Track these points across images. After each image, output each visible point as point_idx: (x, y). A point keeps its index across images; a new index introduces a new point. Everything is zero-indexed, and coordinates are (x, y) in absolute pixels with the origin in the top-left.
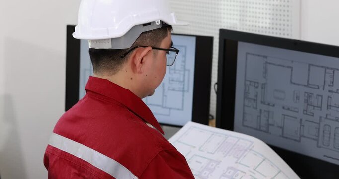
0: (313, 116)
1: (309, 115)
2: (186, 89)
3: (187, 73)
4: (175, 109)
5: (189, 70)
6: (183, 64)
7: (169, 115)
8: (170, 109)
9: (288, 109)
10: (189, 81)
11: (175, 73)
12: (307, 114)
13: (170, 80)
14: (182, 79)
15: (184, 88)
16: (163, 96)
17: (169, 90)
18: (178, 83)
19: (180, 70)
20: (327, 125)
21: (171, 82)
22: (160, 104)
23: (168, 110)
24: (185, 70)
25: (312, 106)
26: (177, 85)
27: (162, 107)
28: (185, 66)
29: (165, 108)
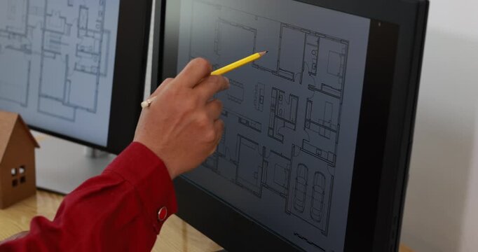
0: (282, 141)
1: (275, 138)
2: (102, 70)
3: (105, 36)
4: (82, 108)
5: (109, 32)
6: (100, 19)
7: (73, 120)
8: (76, 107)
9: (247, 124)
10: (107, 54)
11: (87, 36)
12: (272, 137)
13: (77, 50)
14: (97, 51)
15: (99, 68)
16: (67, 80)
17: (75, 69)
18: (90, 56)
19: (95, 32)
20: (304, 165)
21: (79, 54)
22: (60, 96)
23: (72, 110)
24: (103, 31)
25: (281, 119)
26: (88, 62)
27: (62, 102)
28: (102, 22)
29: (68, 105)
